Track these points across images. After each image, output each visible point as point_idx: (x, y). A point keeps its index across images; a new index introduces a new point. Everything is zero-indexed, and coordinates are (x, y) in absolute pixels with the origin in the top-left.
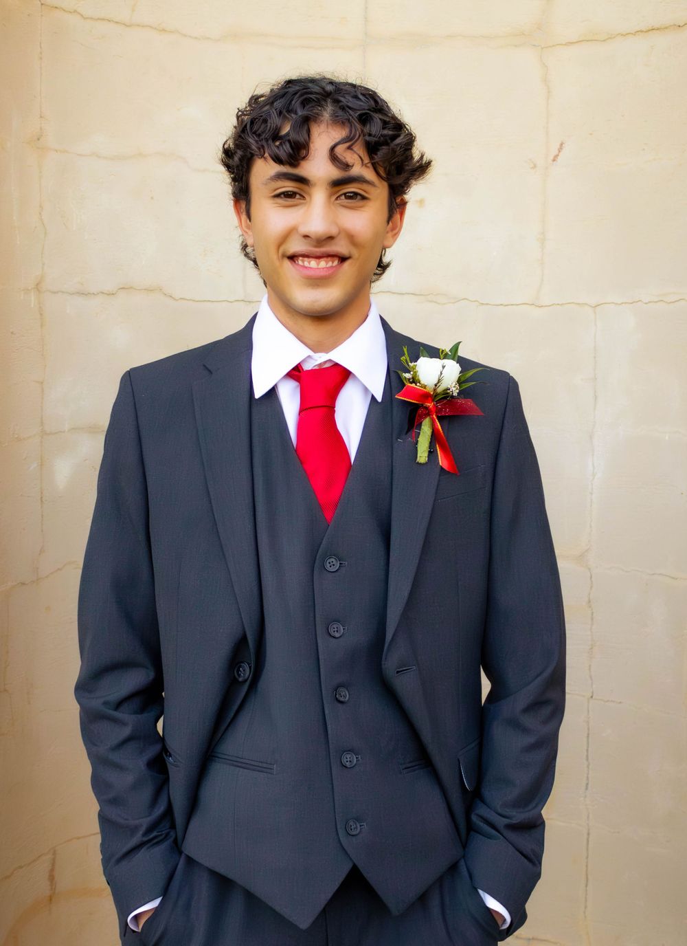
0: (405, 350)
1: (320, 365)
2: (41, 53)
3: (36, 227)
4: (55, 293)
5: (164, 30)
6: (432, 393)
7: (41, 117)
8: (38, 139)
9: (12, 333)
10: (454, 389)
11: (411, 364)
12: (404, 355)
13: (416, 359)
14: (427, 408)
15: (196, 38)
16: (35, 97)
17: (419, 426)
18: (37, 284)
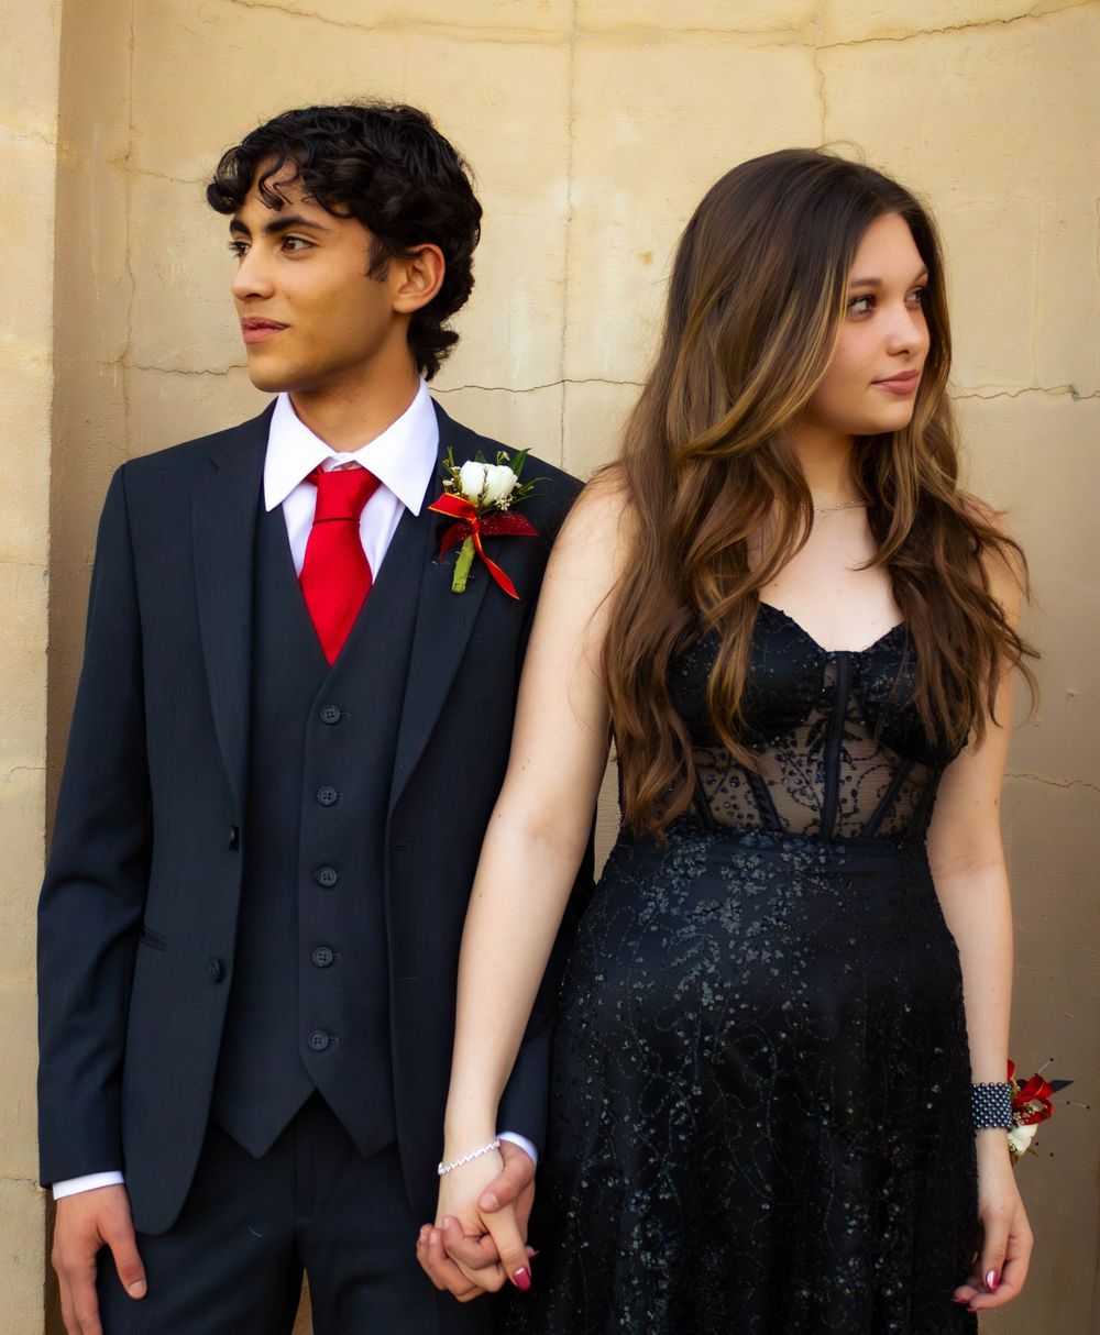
0: (450, 452)
1: (342, 466)
2: (132, 40)
3: (121, 279)
4: (145, 369)
5: (298, 13)
6: (476, 506)
7: (131, 128)
8: (127, 158)
9: (87, 421)
10: (503, 501)
11: (454, 469)
12: (448, 457)
13: (460, 464)
14: (468, 524)
15: (341, 25)
16: (124, 99)
17: (459, 546)
18: (122, 357)
